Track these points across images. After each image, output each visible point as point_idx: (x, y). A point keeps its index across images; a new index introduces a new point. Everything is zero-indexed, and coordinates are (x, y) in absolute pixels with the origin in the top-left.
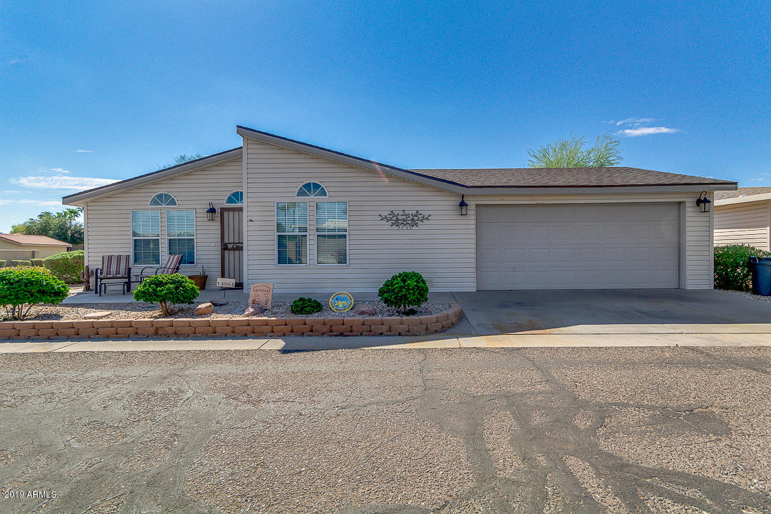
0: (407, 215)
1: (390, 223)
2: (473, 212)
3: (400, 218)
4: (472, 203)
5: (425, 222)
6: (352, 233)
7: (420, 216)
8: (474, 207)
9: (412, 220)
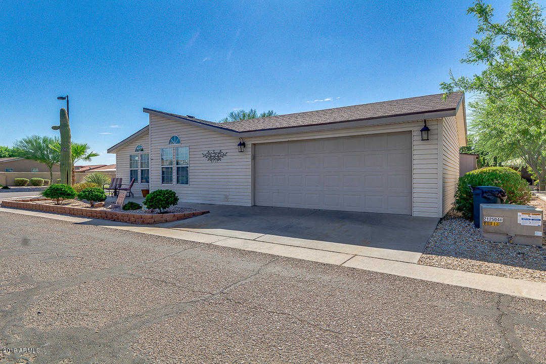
0: (216, 153)
1: (207, 159)
2: (250, 150)
3: (212, 155)
4: (249, 143)
5: (224, 157)
6: (191, 165)
7: (222, 154)
8: (250, 146)
9: (218, 156)
